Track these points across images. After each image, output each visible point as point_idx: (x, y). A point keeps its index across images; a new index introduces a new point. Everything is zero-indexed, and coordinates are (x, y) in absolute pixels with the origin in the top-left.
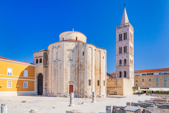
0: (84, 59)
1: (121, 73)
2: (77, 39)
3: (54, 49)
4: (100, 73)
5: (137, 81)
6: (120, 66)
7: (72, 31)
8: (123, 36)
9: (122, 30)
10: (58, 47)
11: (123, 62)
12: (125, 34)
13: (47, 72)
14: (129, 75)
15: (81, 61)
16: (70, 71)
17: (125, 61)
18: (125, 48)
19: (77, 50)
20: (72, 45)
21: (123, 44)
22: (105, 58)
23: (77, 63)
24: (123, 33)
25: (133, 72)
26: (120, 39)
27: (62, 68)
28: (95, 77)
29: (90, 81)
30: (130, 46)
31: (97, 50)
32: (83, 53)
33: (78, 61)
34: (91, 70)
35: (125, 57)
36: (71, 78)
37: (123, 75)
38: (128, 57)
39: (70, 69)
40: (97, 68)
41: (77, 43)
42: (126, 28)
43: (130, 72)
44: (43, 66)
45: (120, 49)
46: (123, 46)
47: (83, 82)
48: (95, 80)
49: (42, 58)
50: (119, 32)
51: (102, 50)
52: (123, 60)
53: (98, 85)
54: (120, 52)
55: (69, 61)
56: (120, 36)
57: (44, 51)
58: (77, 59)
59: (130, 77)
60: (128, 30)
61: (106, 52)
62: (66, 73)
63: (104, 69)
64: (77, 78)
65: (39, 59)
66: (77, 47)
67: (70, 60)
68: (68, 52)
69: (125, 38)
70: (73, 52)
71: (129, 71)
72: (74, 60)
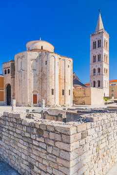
0: (46, 68)
1: (94, 82)
2: (42, 48)
3: (19, 59)
4: (65, 82)
5: (112, 91)
6: (94, 75)
7: (39, 40)
8: (97, 43)
9: (96, 37)
10: (22, 57)
11: (97, 71)
12: (100, 42)
13: (14, 83)
14: (103, 85)
15: (44, 70)
16: (33, 81)
17: (99, 69)
18: (99, 56)
19: (41, 60)
20: (35, 55)
21: (97, 52)
22: (70, 66)
23: (40, 73)
24: (97, 41)
25: (108, 81)
26: (94, 47)
27: (26, 78)
28: (60, 87)
29: (53, 90)
30: (104, 54)
31: (61, 59)
32: (46, 62)
33: (42, 71)
34: (54, 79)
35: (99, 66)
36: (34, 88)
37: (97, 84)
38: (102, 65)
39: (33, 78)
40: (61, 77)
41: (40, 52)
42: (100, 35)
43: (104, 81)
44: (11, 77)
45: (94, 57)
46: (97, 55)
47: (46, 91)
48: (60, 89)
49: (10, 69)
50: (93, 39)
51: (66, 59)
52: (97, 69)
53: (63, 94)
54: (94, 61)
55: (32, 71)
56: (94, 43)
57: (11, 61)
58: (41, 68)
59: (104, 86)
60: (102, 37)
61: (72, 60)
62: (29, 82)
63: (70, 78)
64: (40, 87)
65: (7, 69)
66: (40, 56)
67: (34, 70)
68: (32, 62)
69: (99, 46)
70: (37, 61)
71: (102, 80)
72: (38, 70)
